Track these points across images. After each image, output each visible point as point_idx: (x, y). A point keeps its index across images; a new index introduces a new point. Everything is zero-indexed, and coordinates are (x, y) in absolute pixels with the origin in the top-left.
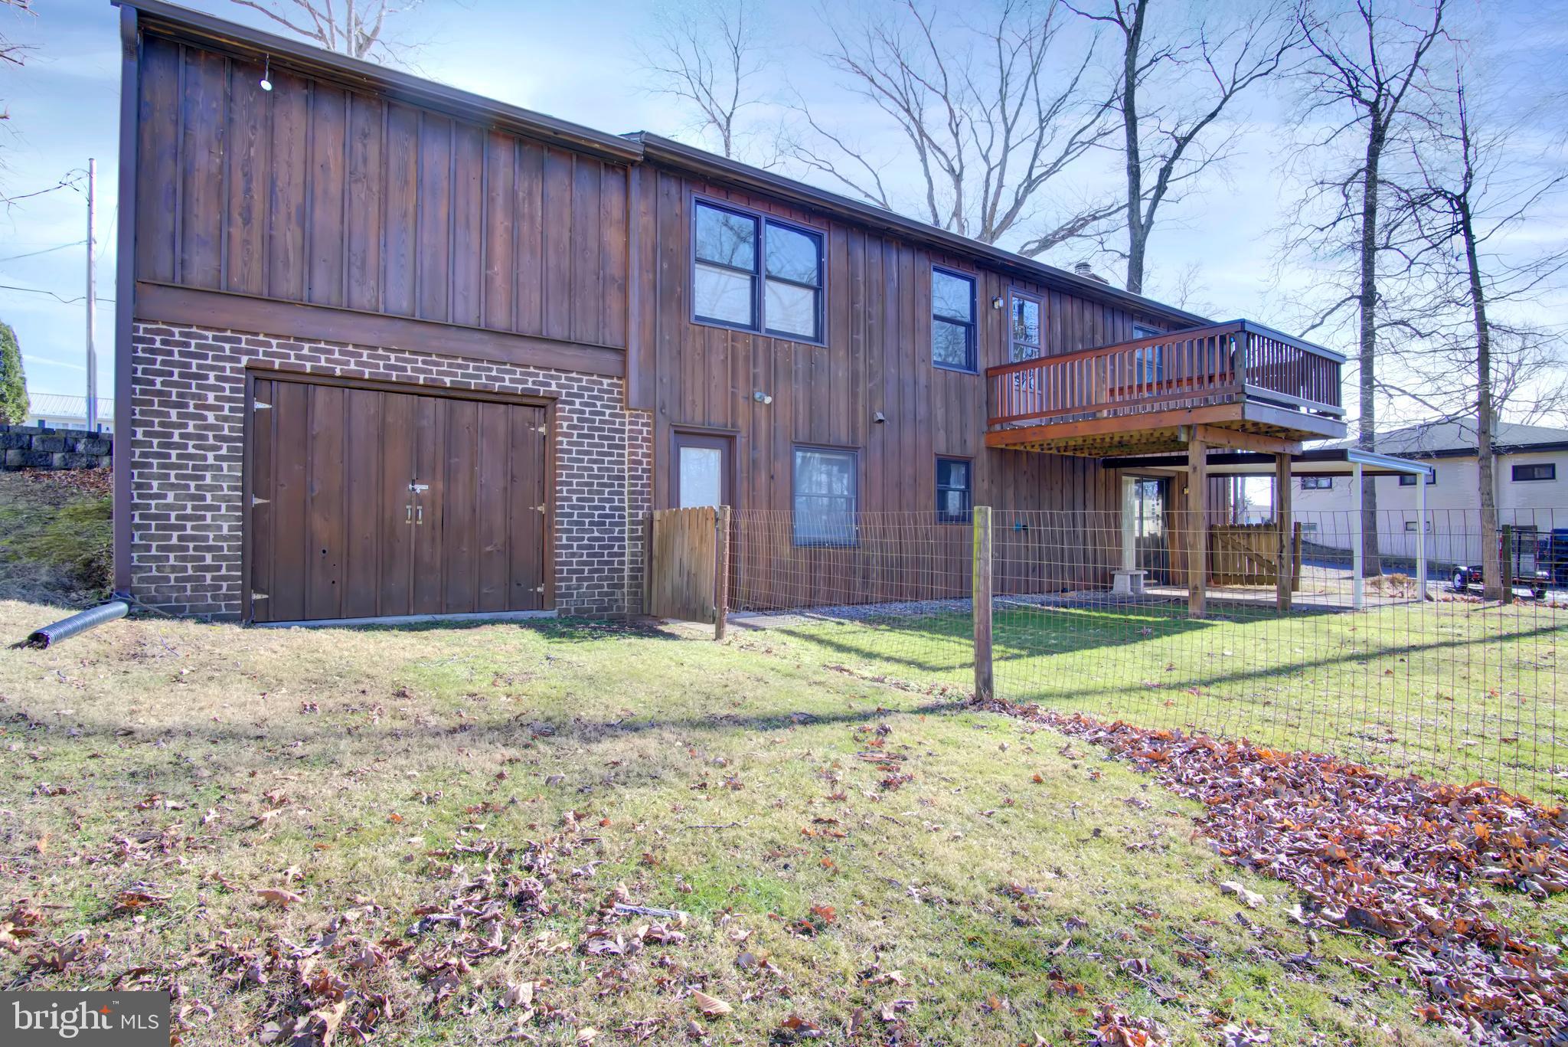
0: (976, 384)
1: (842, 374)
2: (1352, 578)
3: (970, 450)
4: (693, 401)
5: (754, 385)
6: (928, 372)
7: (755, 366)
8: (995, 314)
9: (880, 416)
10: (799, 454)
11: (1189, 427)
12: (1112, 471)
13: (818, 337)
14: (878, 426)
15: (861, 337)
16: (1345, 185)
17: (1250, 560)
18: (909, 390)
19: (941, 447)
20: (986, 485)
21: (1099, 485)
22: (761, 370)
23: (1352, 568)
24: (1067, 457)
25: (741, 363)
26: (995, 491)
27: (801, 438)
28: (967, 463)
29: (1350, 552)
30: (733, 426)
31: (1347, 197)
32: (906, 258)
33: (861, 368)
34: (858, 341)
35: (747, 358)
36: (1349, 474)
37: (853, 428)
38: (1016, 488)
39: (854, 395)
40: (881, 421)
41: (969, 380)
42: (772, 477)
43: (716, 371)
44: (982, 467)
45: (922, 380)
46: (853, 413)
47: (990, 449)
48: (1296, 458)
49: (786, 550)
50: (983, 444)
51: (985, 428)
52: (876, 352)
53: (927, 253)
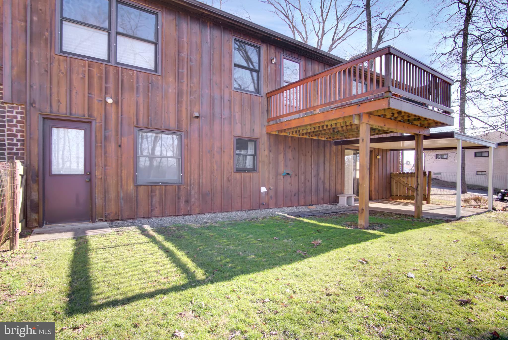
0: (261, 100)
1: (172, 90)
2: (455, 194)
3: (257, 134)
4: (59, 101)
5: (106, 93)
6: (230, 93)
7: (106, 82)
8: (273, 66)
9: (197, 114)
10: (140, 134)
11: (359, 115)
12: (339, 147)
13: (156, 70)
14: (197, 120)
15: (185, 71)
16: (455, 38)
17: (408, 189)
18: (217, 102)
19: (238, 132)
20: (266, 153)
21: (332, 154)
22: (111, 85)
23: (456, 190)
24: (314, 140)
25: (96, 80)
26: (272, 155)
27: (141, 124)
28: (255, 141)
29: (455, 183)
30: (89, 116)
31: (455, 42)
32: (216, 33)
33: (185, 88)
34: (182, 73)
35: (100, 78)
36: (455, 148)
37: (179, 121)
38: (285, 154)
39: (179, 102)
40: (197, 117)
41: (257, 99)
42: (120, 146)
43: (76, 82)
44: (264, 143)
45: (227, 97)
46: (179, 112)
47: (269, 135)
48: (426, 137)
49: (131, 187)
50: (264, 131)
51: (266, 124)
52: (195, 80)
53: (230, 31)
